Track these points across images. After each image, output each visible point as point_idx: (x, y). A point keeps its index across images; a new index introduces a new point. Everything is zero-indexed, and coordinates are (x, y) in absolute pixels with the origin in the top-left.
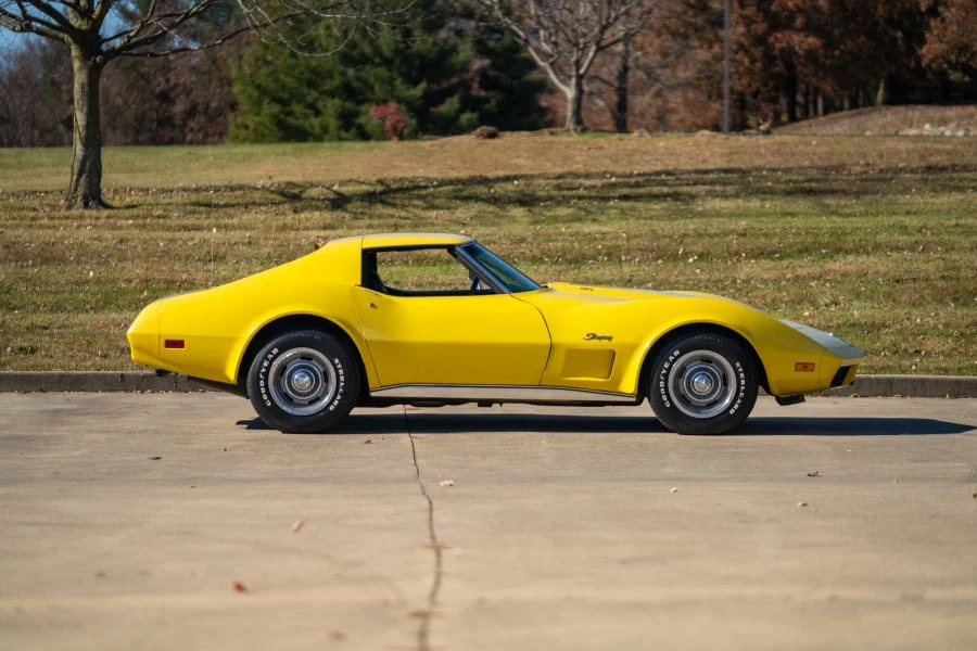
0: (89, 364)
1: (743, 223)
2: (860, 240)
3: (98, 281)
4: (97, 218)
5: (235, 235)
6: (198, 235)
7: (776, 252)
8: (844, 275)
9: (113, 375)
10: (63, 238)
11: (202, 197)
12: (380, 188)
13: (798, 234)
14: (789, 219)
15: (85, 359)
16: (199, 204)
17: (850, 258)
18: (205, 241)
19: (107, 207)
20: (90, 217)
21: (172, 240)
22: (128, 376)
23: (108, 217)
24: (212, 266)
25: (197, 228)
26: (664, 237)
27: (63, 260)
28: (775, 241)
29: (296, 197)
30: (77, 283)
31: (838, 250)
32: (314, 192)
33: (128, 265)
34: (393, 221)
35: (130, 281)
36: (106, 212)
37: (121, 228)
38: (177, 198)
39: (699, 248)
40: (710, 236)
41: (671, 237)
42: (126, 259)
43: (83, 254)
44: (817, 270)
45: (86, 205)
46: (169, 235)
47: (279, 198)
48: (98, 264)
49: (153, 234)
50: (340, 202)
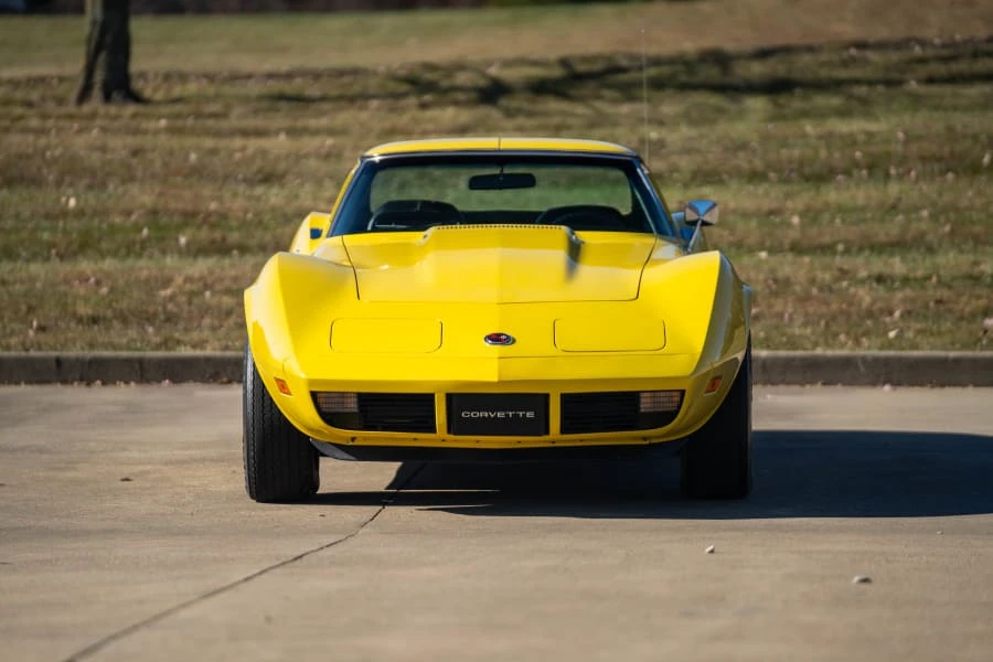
0: (13, 341)
3: (79, 213)
4: (116, 117)
5: (310, 143)
6: (254, 144)
9: (44, 361)
10: (48, 147)
11: (289, 88)
12: (557, 72)
15: (12, 333)
16: (282, 97)
18: (264, 152)
20: (107, 116)
21: (214, 152)
22: (68, 360)
23: (134, 116)
24: (259, 190)
25: (260, 133)
27: (36, 182)
29: (430, 87)
30: (47, 216)
32: (462, 79)
33: (134, 189)
34: (556, 120)
35: (128, 213)
36: (131, 109)
37: (145, 132)
38: (254, 88)
42: (132, 179)
43: (71, 171)
45: (107, 98)
46: (209, 143)
47: (405, 88)
48: (90, 187)
49: (189, 141)
50: (492, 93)
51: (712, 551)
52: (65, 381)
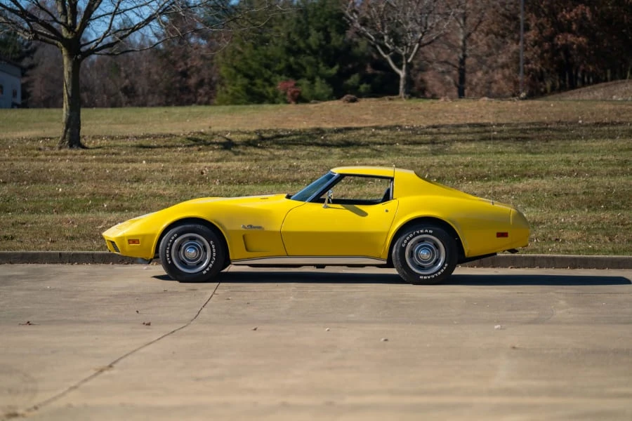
0: (42, 246)
1: (469, 158)
2: (539, 169)
3: (63, 194)
4: (75, 155)
5: (155, 166)
6: (132, 166)
7: (485, 176)
8: (525, 191)
9: (54, 254)
10: (49, 167)
11: (144, 142)
12: (254, 137)
13: (501, 165)
14: (498, 156)
15: (41, 243)
16: (142, 146)
17: (530, 180)
18: (136, 169)
19: (84, 147)
20: (71, 154)
21: (116, 169)
22: (64, 254)
23: (82, 154)
24: (135, 185)
25: (133, 161)
26: (418, 167)
27: (45, 181)
28: (486, 170)
29: (202, 142)
30: (51, 196)
31: (524, 176)
32: (217, 139)
33: (84, 184)
34: (255, 157)
35: (83, 194)
36: (81, 151)
37: (87, 161)
38: (130, 142)
39: (438, 174)
40: (447, 167)
41: (422, 167)
42: (84, 181)
43: (59, 177)
44: (507, 188)
45: (71, 146)
46: (114, 165)
47: (192, 142)
48: (67, 184)
49: (105, 165)
50: (228, 145)
51: (328, 330)
52: (62, 263)
